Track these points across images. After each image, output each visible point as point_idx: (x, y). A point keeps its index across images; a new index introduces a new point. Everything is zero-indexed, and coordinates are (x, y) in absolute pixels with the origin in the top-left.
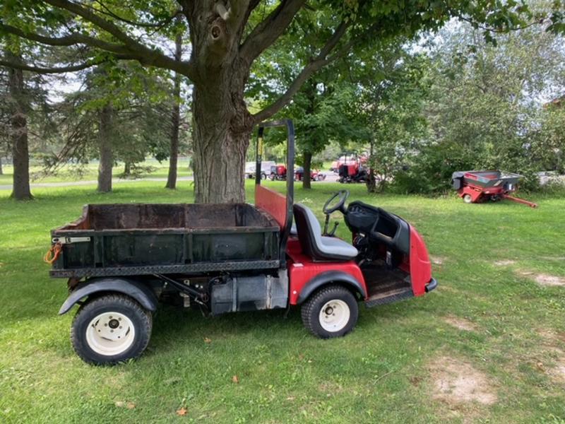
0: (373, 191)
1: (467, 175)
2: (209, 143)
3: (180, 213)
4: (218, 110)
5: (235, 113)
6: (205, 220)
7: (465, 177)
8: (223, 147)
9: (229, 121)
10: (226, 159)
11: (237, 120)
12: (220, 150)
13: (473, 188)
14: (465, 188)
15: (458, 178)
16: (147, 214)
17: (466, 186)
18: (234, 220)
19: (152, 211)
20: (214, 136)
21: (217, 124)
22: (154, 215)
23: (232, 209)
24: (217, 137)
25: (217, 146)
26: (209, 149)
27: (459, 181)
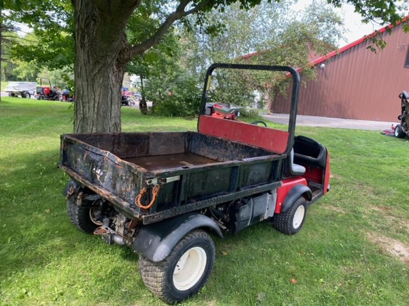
0: (146, 114)
1: (215, 105)
2: (99, 71)
3: (146, 141)
4: (113, 41)
5: (124, 46)
6: (163, 146)
7: (214, 107)
8: (110, 75)
9: (118, 53)
10: (112, 86)
11: (125, 52)
12: (109, 78)
13: (219, 114)
14: (213, 114)
15: (209, 107)
16: (119, 143)
17: (213, 113)
18: (183, 145)
19: (124, 141)
20: (104, 65)
21: (109, 54)
22: (125, 144)
23: (182, 136)
24: (107, 66)
25: (106, 75)
26: (98, 76)
27: (210, 109)
